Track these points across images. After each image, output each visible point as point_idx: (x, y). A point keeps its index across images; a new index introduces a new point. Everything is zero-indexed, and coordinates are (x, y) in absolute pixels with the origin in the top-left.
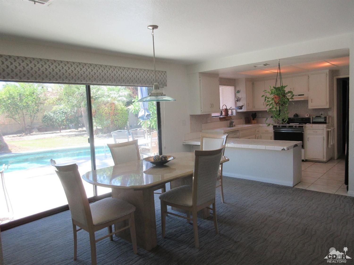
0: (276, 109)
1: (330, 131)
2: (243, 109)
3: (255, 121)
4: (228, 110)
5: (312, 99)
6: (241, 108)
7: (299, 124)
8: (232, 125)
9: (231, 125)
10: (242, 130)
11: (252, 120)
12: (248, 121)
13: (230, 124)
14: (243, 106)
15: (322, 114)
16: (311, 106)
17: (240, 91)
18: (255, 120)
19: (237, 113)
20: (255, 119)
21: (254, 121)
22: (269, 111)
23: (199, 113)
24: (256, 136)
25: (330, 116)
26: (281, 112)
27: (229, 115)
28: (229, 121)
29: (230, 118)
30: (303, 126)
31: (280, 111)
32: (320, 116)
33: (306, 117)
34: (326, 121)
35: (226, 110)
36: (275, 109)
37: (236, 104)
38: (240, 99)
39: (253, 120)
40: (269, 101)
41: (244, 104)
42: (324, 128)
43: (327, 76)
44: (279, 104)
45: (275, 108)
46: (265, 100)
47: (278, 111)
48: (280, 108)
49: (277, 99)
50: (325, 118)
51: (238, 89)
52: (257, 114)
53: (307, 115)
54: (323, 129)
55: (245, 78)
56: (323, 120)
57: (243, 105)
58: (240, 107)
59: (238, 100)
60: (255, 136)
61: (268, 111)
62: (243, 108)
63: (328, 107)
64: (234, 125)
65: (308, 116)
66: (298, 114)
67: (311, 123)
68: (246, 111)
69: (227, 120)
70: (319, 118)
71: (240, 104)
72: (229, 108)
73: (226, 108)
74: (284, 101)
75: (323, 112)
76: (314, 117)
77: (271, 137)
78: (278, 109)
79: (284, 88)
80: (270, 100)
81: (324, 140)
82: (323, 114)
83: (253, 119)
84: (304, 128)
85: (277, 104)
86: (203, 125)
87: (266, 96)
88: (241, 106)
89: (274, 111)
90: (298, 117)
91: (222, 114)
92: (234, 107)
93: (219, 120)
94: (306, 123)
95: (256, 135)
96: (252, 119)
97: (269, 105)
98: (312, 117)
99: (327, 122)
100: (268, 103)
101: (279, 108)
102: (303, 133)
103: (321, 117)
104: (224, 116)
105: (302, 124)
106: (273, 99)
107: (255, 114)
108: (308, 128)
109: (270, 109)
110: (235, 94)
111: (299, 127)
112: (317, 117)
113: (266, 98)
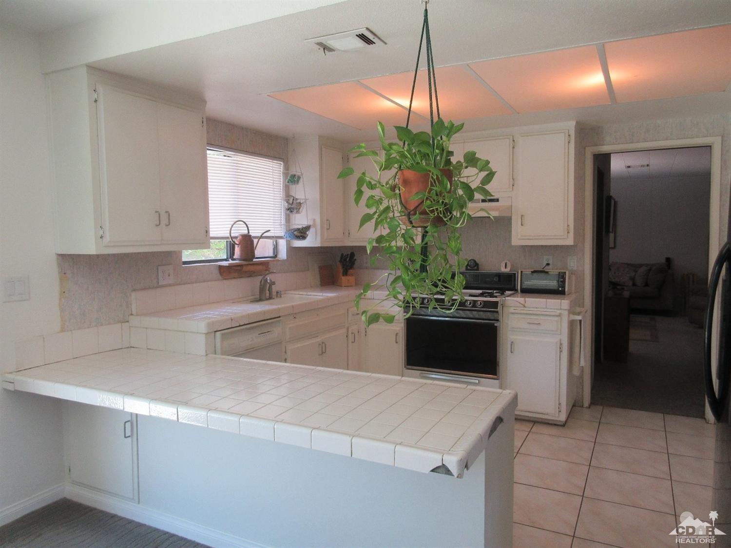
0: (406, 242)
1: (580, 321)
2: (308, 238)
3: (352, 279)
4: (255, 241)
5: (522, 216)
6: (302, 233)
7: (482, 295)
8: (270, 293)
9: (265, 293)
10: (294, 316)
11: (341, 274)
12: (329, 280)
13: (262, 290)
14: (308, 228)
15: (548, 264)
16: (521, 235)
17: (299, 178)
18: (352, 275)
19: (291, 250)
20: (350, 271)
21: (348, 278)
22: (375, 250)
23: (90, 248)
24: (350, 329)
25: (572, 273)
26: (431, 258)
27: (257, 258)
28: (257, 280)
29: (260, 267)
30: (497, 303)
31: (425, 251)
32: (545, 269)
33: (503, 270)
34: (564, 287)
35: (248, 242)
36: (400, 243)
37: (288, 220)
38: (300, 204)
39: (343, 275)
40: (377, 198)
41: (314, 220)
42: (562, 312)
43: (569, 142)
44: (424, 213)
45: (403, 236)
46: (359, 193)
47: (418, 249)
48: (427, 239)
49: (414, 191)
50: (562, 277)
51: (293, 171)
52: (355, 258)
53: (506, 264)
54: (560, 315)
55: (320, 136)
56: (553, 284)
57: (310, 223)
58: (298, 229)
59: (293, 207)
60: (344, 331)
61: (371, 252)
62: (310, 234)
63: (570, 241)
64: (277, 292)
65: (507, 270)
66: (477, 262)
67: (517, 290)
68: (319, 246)
69: (250, 274)
70: (542, 275)
71: (300, 220)
72: (259, 235)
73: (249, 232)
74: (447, 201)
75: (551, 258)
76: (528, 272)
77: (397, 334)
78: (418, 240)
79: (449, 136)
80: (377, 193)
81: (561, 351)
82: (550, 262)
83: (345, 273)
84: (499, 309)
85: (415, 214)
86: (134, 295)
87: (364, 174)
88: (300, 227)
89: (399, 248)
90: (478, 269)
91: (234, 254)
92: (278, 230)
93: (219, 274)
94: (502, 291)
95: (348, 329)
96: (341, 271)
97: (374, 221)
98: (522, 272)
99: (566, 290)
100: (371, 211)
101: (424, 237)
102: (496, 327)
103: (547, 272)
104: (238, 259)
105: (491, 295)
106: (393, 188)
107: (352, 255)
108: (512, 310)
109: (380, 239)
110: (287, 189)
111: (486, 304)
112: (535, 274)
113: (364, 188)
